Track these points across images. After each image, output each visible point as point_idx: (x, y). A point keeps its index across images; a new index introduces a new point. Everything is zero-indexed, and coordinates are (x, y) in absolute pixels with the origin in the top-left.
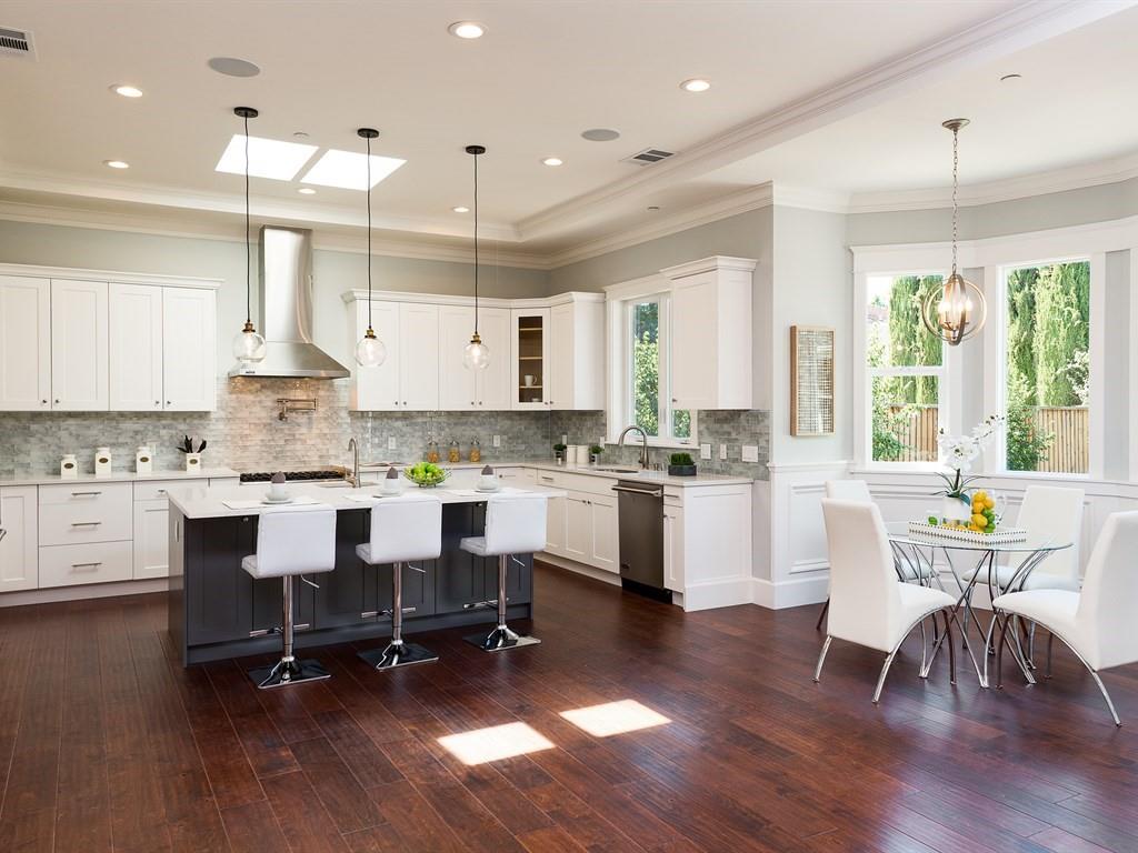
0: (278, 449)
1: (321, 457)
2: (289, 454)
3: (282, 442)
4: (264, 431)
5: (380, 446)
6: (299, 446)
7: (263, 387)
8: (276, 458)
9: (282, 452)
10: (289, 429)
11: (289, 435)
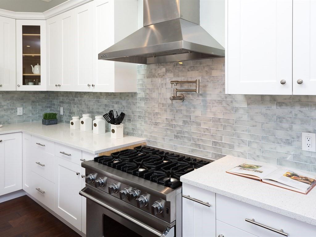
0: (178, 129)
1: (215, 143)
2: (186, 135)
3: (181, 123)
4: (168, 110)
5: (288, 142)
6: (193, 128)
7: (167, 71)
8: (176, 137)
9: (180, 132)
10: (187, 111)
11: (187, 116)
